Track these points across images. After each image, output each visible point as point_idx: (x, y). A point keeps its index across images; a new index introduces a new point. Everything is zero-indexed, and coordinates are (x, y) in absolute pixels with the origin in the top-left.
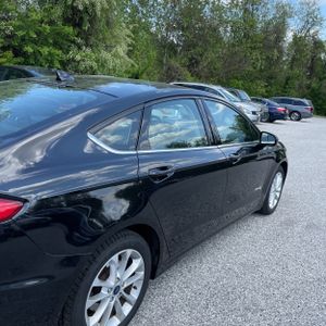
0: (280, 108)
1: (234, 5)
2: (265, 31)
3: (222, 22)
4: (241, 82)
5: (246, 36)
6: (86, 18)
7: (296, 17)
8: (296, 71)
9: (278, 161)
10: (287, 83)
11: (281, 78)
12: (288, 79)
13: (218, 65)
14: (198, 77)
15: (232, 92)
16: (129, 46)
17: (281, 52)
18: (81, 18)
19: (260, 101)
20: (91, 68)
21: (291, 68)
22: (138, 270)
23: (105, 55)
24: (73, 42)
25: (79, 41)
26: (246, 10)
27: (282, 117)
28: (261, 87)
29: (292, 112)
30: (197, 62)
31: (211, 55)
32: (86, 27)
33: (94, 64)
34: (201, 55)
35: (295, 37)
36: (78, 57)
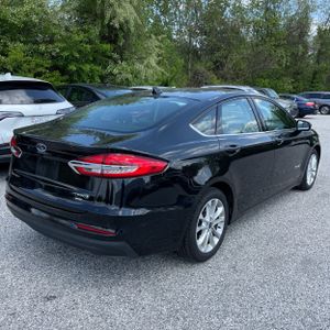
0: (310, 103)
1: (254, 5)
2: (288, 27)
3: (245, 23)
4: (267, 80)
5: (270, 35)
6: (121, 35)
7: (319, 11)
8: (323, 64)
9: (312, 145)
10: (314, 78)
11: (308, 73)
12: (315, 73)
13: (243, 66)
14: (224, 79)
15: (261, 91)
16: (159, 56)
17: (306, 47)
18: (116, 35)
19: (289, 98)
20: (127, 79)
21: (318, 62)
22: (221, 215)
23: (138, 66)
24: (110, 57)
25: (116, 56)
26: (268, 9)
27: (312, 111)
28: (288, 84)
29: (321, 107)
30: (222, 65)
31: (235, 57)
32: (121, 43)
33: (130, 76)
34: (226, 58)
35: (319, 30)
36: (115, 71)
